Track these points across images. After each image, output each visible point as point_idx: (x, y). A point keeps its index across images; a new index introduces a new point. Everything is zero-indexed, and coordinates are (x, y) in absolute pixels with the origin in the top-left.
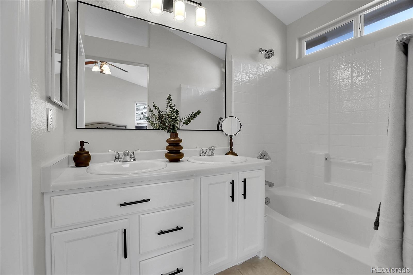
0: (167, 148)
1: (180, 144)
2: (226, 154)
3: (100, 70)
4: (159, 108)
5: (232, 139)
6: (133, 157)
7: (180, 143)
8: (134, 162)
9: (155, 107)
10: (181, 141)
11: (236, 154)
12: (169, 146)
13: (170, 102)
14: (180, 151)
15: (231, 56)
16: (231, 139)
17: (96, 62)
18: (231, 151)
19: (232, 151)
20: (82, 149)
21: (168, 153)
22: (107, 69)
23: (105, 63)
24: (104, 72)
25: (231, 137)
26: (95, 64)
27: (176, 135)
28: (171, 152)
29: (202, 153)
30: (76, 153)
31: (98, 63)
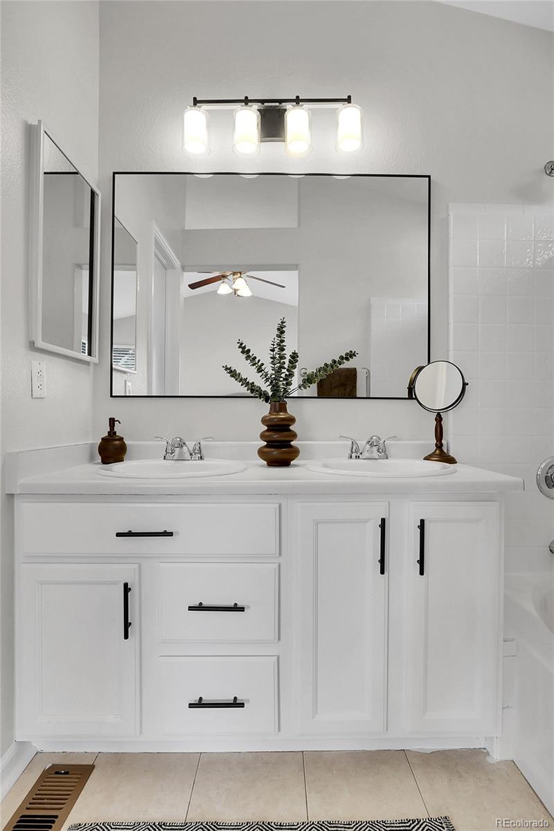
0: (263, 436)
1: (291, 428)
2: (426, 459)
3: (231, 291)
4: (249, 351)
5: (441, 419)
6: (199, 453)
7: (290, 425)
8: (200, 462)
9: (241, 350)
10: (292, 420)
11: (451, 461)
12: (267, 431)
13: (280, 337)
14: (292, 443)
15: (447, 206)
16: (439, 419)
17: (224, 277)
18: (438, 452)
19: (442, 451)
20: (112, 433)
21: (266, 446)
22: (242, 286)
23: (239, 274)
24: (238, 293)
25: (439, 414)
26: (222, 281)
27: (283, 408)
28: (271, 444)
29: (355, 453)
30: (102, 439)
31: (229, 277)
